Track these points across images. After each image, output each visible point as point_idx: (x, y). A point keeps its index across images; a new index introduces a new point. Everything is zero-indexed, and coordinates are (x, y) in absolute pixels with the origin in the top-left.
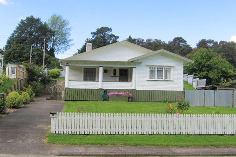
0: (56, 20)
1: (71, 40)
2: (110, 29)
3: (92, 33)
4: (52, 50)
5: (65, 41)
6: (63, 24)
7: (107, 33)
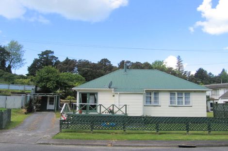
0: (13, 45)
1: (24, 60)
2: (53, 52)
3: (38, 55)
4: (10, 67)
5: (19, 60)
6: (19, 48)
7: (50, 55)
